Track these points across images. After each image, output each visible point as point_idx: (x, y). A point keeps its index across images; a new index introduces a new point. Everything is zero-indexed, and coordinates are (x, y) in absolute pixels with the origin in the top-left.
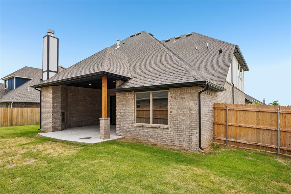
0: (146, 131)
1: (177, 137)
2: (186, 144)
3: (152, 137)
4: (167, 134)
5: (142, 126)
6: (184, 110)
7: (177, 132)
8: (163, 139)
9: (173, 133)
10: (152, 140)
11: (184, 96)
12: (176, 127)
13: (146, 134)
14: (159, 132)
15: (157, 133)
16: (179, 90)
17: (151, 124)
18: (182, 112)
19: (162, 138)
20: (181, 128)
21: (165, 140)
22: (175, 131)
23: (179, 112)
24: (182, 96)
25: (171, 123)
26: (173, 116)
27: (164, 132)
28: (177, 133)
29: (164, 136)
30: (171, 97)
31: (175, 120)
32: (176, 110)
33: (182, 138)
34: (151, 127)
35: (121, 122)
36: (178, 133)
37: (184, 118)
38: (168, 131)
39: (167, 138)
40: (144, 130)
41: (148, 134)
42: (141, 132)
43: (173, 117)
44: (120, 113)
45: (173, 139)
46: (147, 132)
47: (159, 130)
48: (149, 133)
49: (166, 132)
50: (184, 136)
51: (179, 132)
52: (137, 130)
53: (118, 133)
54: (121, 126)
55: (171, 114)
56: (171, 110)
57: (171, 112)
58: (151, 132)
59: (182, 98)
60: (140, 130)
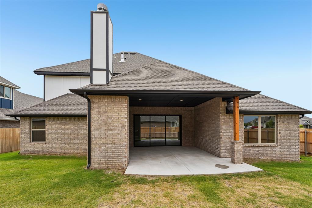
0: (257, 150)
1: (285, 152)
2: (291, 157)
3: (262, 155)
4: (276, 151)
6: (290, 131)
7: (285, 148)
8: (273, 156)
9: (281, 149)
10: (263, 157)
11: (290, 121)
12: (284, 145)
13: (257, 153)
14: (270, 150)
15: (267, 151)
16: (287, 116)
17: (260, 143)
18: (289, 133)
19: (272, 154)
20: (288, 145)
21: (275, 155)
22: (283, 148)
23: (286, 133)
24: (288, 121)
25: (280, 142)
26: (282, 136)
27: (274, 150)
28: (284, 149)
29: (273, 153)
30: (280, 121)
31: (283, 139)
32: (284, 131)
33: (289, 152)
34: (262, 146)
35: (228, 144)
36: (285, 149)
37: (289, 137)
38: (277, 148)
39: (276, 154)
40: (254, 150)
41: (259, 153)
42: (251, 151)
43: (281, 137)
44: (226, 135)
45: (281, 154)
46: (258, 151)
47: (269, 148)
48: (260, 151)
49: (276, 150)
50: (290, 151)
51: (286, 148)
52: (247, 150)
53: (224, 155)
54: (228, 147)
55: (280, 134)
56: (280, 131)
57: (280, 133)
58: (261, 151)
59: (289, 123)
60: (250, 150)
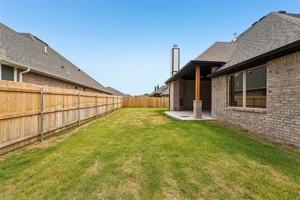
0: (238, 115)
1: (279, 126)
2: (296, 138)
3: (244, 122)
4: (264, 121)
5: (234, 110)
6: (293, 87)
7: (280, 119)
8: (258, 127)
9: (272, 120)
10: (244, 126)
11: (292, 67)
12: (278, 112)
13: (238, 118)
14: (253, 117)
15: (250, 119)
16: (283, 60)
17: (244, 108)
18: (289, 90)
19: (257, 124)
20: (286, 113)
21: (261, 127)
22: (276, 118)
23: (284, 91)
24: (289, 67)
25: (270, 107)
26: (274, 96)
27: (260, 118)
28: (279, 121)
29: (259, 122)
30: (270, 72)
31: (276, 102)
32: (278, 89)
33: (289, 128)
34: (243, 110)
35: (216, 106)
36: (281, 121)
37: (291, 99)
38: (266, 116)
39: (263, 125)
40: (235, 114)
41: (239, 119)
42: (233, 116)
43: (273, 99)
44: (214, 97)
45: (272, 127)
46: (239, 117)
47: (253, 115)
48: (241, 117)
49: (262, 118)
50: (292, 126)
51: (282, 118)
52: (229, 113)
53: (213, 115)
54: (216, 109)
55: (270, 94)
56: (271, 89)
57: (270, 92)
58: (243, 116)
59: (289, 71)
60: (232, 114)
